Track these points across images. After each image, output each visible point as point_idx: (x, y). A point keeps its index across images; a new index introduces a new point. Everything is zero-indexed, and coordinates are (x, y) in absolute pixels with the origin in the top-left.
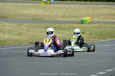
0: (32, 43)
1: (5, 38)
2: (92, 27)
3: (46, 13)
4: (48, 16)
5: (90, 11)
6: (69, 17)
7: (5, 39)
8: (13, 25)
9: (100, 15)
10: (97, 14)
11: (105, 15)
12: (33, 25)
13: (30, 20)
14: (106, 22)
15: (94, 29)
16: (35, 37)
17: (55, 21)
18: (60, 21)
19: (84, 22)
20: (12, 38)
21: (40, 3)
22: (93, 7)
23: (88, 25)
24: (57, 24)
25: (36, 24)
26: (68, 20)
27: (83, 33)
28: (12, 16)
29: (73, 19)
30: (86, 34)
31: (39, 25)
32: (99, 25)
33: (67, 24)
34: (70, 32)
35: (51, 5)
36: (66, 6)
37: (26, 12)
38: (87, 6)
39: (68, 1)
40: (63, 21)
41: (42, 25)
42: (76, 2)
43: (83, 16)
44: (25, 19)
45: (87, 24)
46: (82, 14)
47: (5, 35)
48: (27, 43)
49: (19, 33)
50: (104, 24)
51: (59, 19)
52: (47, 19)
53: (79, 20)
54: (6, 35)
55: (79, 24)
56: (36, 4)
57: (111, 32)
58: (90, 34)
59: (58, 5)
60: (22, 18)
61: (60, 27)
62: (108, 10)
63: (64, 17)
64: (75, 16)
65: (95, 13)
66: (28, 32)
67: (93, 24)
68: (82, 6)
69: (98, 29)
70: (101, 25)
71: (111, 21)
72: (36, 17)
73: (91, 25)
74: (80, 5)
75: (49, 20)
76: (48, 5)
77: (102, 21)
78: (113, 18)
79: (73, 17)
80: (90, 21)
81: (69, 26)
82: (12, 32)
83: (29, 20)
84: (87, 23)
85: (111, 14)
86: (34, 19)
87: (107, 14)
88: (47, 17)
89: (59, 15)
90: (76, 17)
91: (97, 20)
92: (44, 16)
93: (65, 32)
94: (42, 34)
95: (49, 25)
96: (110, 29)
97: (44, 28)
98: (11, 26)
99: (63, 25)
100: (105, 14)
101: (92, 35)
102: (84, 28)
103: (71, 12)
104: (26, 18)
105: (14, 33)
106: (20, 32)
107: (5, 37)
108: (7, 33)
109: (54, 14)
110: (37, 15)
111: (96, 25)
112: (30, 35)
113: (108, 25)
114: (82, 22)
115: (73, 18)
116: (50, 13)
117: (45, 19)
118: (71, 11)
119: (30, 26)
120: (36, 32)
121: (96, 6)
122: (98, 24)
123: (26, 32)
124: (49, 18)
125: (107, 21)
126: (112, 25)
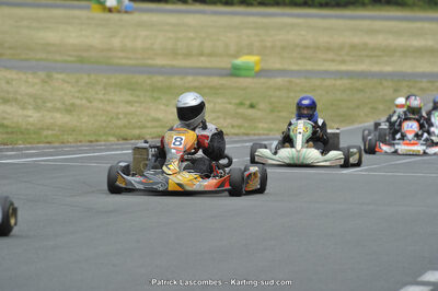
0: (126, 139)
1: (31, 120)
2: (268, 88)
3: (116, 42)
4: (122, 50)
5: (248, 36)
6: (188, 55)
7: (32, 125)
8: (30, 80)
9: (283, 48)
10: (273, 47)
11: (298, 50)
12: (85, 79)
14: (308, 72)
15: (278, 93)
16: (119, 119)
18: (163, 66)
19: (243, 73)
20: (52, 121)
21: (88, 8)
23: (255, 80)
24: (160, 78)
25: (93, 76)
27: (252, 106)
28: (10, 48)
29: (203, 62)
30: (259, 109)
31: (105, 80)
32: (290, 82)
33: (190, 78)
35: (126, 17)
36: (172, 19)
37: (52, 36)
38: (237, 20)
39: (174, 3)
40: (173, 67)
41: (113, 80)
42: (198, 7)
45: (253, 77)
47: (25, 112)
48: (112, 139)
49: (64, 104)
50: (306, 78)
51: (160, 61)
52: (124, 61)
53: (225, 63)
54: (30, 113)
55: (228, 79)
57: (332, 105)
58: (272, 111)
59: (145, 17)
60: (44, 56)
62: (303, 33)
63: (174, 53)
65: (269, 44)
66: (90, 102)
67: (269, 77)
68: (223, 20)
69: (292, 94)
70: (295, 80)
72: (85, 54)
73: (262, 80)
74: (214, 18)
76: (115, 16)
77: (295, 68)
79: (201, 54)
80: (257, 68)
81: (196, 84)
82: (44, 102)
84: (253, 73)
85: (317, 48)
86: (81, 60)
87: (306, 47)
90: (210, 55)
91: (278, 66)
92: (109, 50)
94: (133, 109)
95: (134, 81)
96: (327, 93)
98: (26, 82)
101: (279, 112)
102: (245, 89)
103: (193, 39)
104: (58, 58)
105: (49, 105)
106: (67, 103)
107: (30, 117)
108: (30, 107)
109: (139, 44)
110: (90, 48)
111: (279, 80)
112: (100, 112)
113: (317, 82)
114: (235, 72)
115: (203, 59)
117: (116, 61)
118: (191, 35)
119: (77, 82)
120: (113, 101)
121: (266, 20)
122: (286, 79)
123: (84, 101)
124: (130, 58)
125: (309, 67)
126: (328, 82)
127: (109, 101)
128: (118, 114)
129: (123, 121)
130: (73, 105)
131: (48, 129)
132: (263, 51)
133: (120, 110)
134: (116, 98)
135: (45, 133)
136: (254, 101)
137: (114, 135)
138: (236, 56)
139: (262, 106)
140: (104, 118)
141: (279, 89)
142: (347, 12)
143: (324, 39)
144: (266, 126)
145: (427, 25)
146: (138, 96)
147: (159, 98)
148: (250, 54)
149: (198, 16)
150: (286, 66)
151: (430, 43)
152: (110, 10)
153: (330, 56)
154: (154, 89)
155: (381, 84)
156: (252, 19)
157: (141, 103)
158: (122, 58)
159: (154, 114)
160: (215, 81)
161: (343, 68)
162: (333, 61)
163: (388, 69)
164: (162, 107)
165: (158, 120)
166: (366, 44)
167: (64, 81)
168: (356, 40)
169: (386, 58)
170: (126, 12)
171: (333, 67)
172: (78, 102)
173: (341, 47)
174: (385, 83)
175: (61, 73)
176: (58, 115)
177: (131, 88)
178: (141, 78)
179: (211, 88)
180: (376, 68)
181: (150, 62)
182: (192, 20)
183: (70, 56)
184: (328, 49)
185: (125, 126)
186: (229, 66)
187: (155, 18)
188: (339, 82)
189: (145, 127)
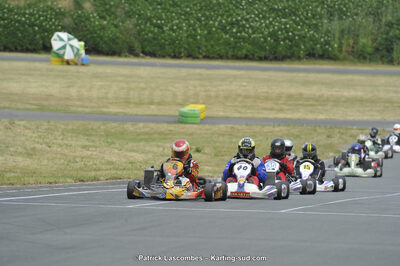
0: (82, 181)
2: (213, 134)
3: (73, 92)
5: (195, 87)
6: (140, 103)
9: (226, 98)
10: (217, 97)
11: (240, 99)
12: (45, 125)
13: (33, 110)
14: (249, 119)
15: (221, 139)
16: (76, 162)
17: (104, 113)
18: (116, 114)
19: (189, 120)
20: (14, 164)
21: (48, 61)
22: (200, 75)
23: (201, 126)
24: (114, 124)
25: (52, 123)
26: (139, 111)
27: (198, 151)
29: (153, 110)
30: (205, 153)
31: (63, 127)
32: (232, 128)
33: (141, 125)
34: (158, 146)
35: (82, 69)
37: (15, 87)
38: (184, 72)
39: (126, 56)
40: (125, 114)
41: (70, 127)
42: (149, 60)
43: (180, 101)
44: (18, 109)
45: (198, 124)
46: (175, 95)
48: (69, 180)
50: (247, 125)
51: (113, 109)
52: (80, 109)
53: (173, 111)
55: (176, 125)
56: (37, 64)
58: (216, 155)
59: (100, 69)
61: (122, 133)
63: (127, 102)
64: (156, 101)
65: (213, 94)
66: (49, 147)
67: (213, 124)
70: (236, 126)
71: (261, 116)
72: (45, 103)
73: (207, 126)
74: (163, 70)
75: (87, 110)
76: (72, 68)
77: (237, 115)
78: (265, 109)
79: (152, 103)
80: (203, 115)
81: (147, 130)
82: (7, 147)
83: (28, 109)
84: (198, 120)
85: (257, 97)
86: (42, 108)
87: (247, 97)
88: (78, 103)
89: (110, 96)
90: (159, 104)
91: (221, 114)
92: (67, 99)
93: (147, 149)
94: (89, 153)
95: (90, 127)
97: (81, 136)
99: (129, 127)
100: (240, 95)
103: (143, 89)
104: (20, 106)
105: (12, 149)
106: (28, 148)
109: (94, 93)
110: (49, 97)
111: (222, 126)
112: (59, 156)
113: (257, 128)
114: (182, 119)
115: (152, 107)
116: (85, 93)
117: (74, 109)
118: (142, 85)
119: (37, 128)
120: (70, 146)
121: (210, 72)
122: (229, 126)
123: (44, 146)
124: (86, 107)
125: (250, 115)
126: (267, 129)
127: (67, 145)
128: (75, 158)
129: (80, 164)
130: (34, 149)
131: (10, 171)
132: (207, 101)
133: (77, 154)
134: (73, 143)
135: (8, 175)
136: (200, 146)
137: (71, 177)
138: (183, 105)
139: (207, 150)
140: (62, 161)
141: (223, 135)
142: (284, 65)
143: (263, 89)
144: (210, 168)
145: (357, 77)
146: (93, 141)
147: (113, 143)
148: (196, 103)
149: (148, 69)
150: (229, 114)
151: (359, 94)
152: (68, 63)
153: (269, 105)
154: (108, 134)
155: (315, 130)
156: (198, 71)
157: (96, 147)
158: (78, 106)
159: (108, 157)
160: (164, 127)
161: (281, 116)
162: (271, 109)
163: (322, 117)
164: (116, 151)
165: (112, 163)
166: (301, 94)
167: (26, 128)
168: (293, 90)
169: (320, 107)
170: (83, 65)
171: (272, 115)
172: (38, 146)
173: (279, 97)
174: (319, 130)
175: (22, 120)
176: (20, 159)
177: (87, 133)
178: (96, 125)
179: (160, 134)
180: (311, 116)
181: (105, 110)
182: (143, 71)
183: (32, 104)
184: (267, 99)
185: (81, 169)
186: (177, 114)
187: (109, 70)
188: (277, 129)
189: (99, 170)
